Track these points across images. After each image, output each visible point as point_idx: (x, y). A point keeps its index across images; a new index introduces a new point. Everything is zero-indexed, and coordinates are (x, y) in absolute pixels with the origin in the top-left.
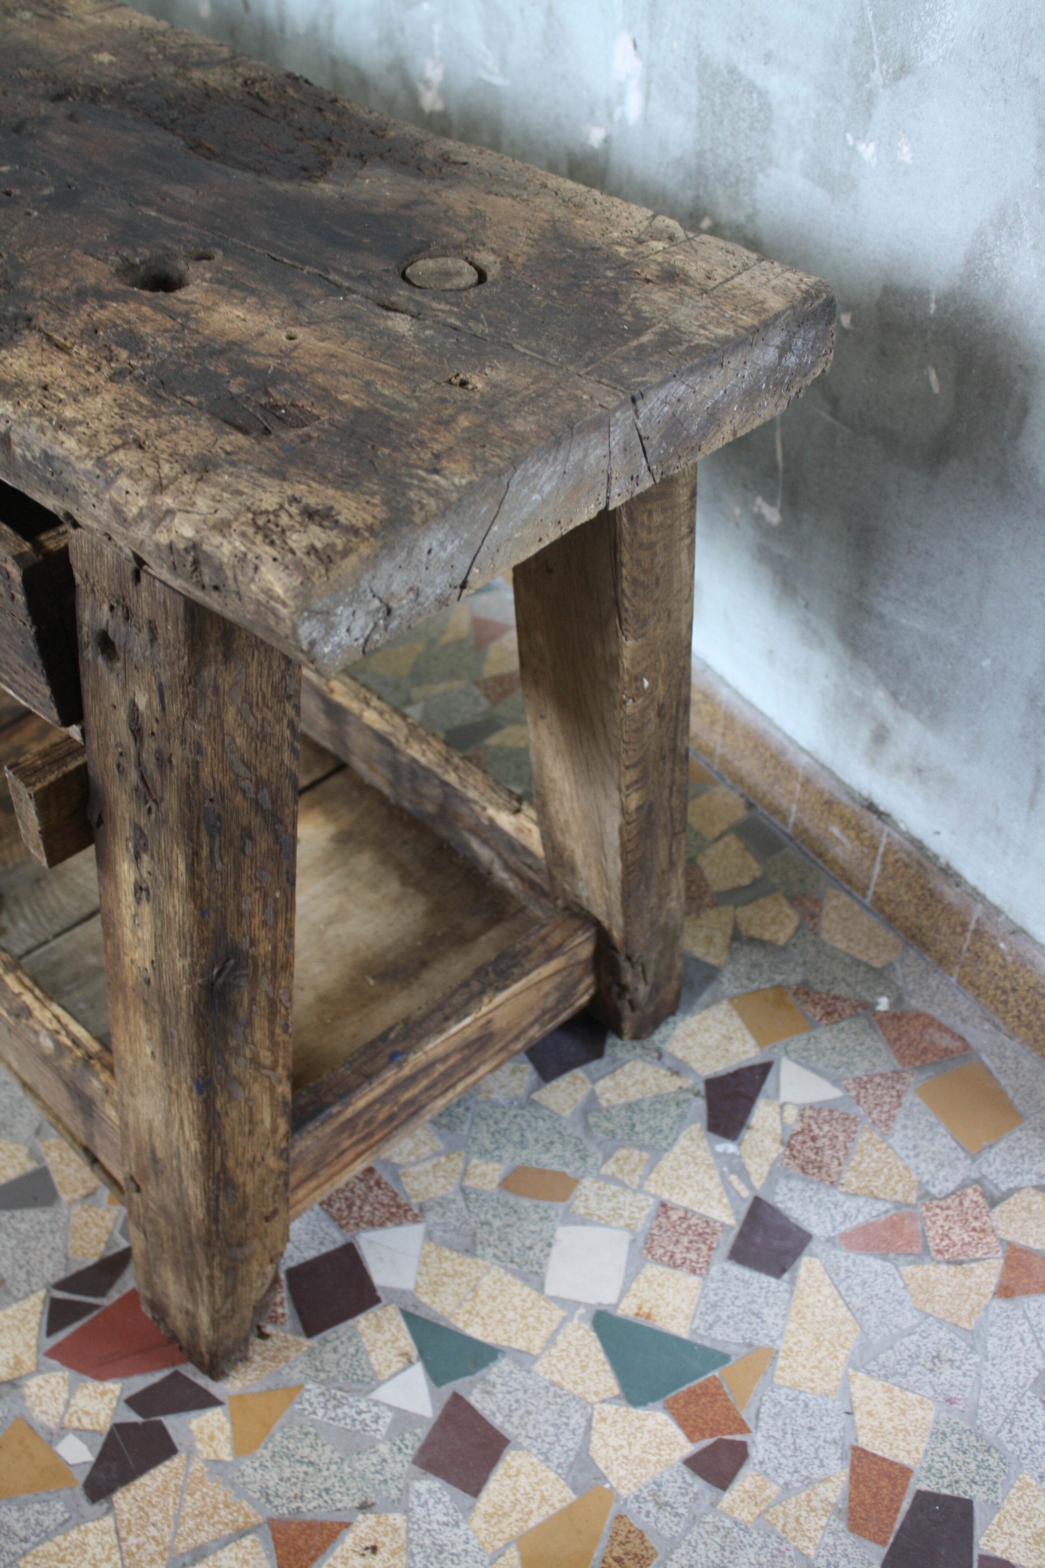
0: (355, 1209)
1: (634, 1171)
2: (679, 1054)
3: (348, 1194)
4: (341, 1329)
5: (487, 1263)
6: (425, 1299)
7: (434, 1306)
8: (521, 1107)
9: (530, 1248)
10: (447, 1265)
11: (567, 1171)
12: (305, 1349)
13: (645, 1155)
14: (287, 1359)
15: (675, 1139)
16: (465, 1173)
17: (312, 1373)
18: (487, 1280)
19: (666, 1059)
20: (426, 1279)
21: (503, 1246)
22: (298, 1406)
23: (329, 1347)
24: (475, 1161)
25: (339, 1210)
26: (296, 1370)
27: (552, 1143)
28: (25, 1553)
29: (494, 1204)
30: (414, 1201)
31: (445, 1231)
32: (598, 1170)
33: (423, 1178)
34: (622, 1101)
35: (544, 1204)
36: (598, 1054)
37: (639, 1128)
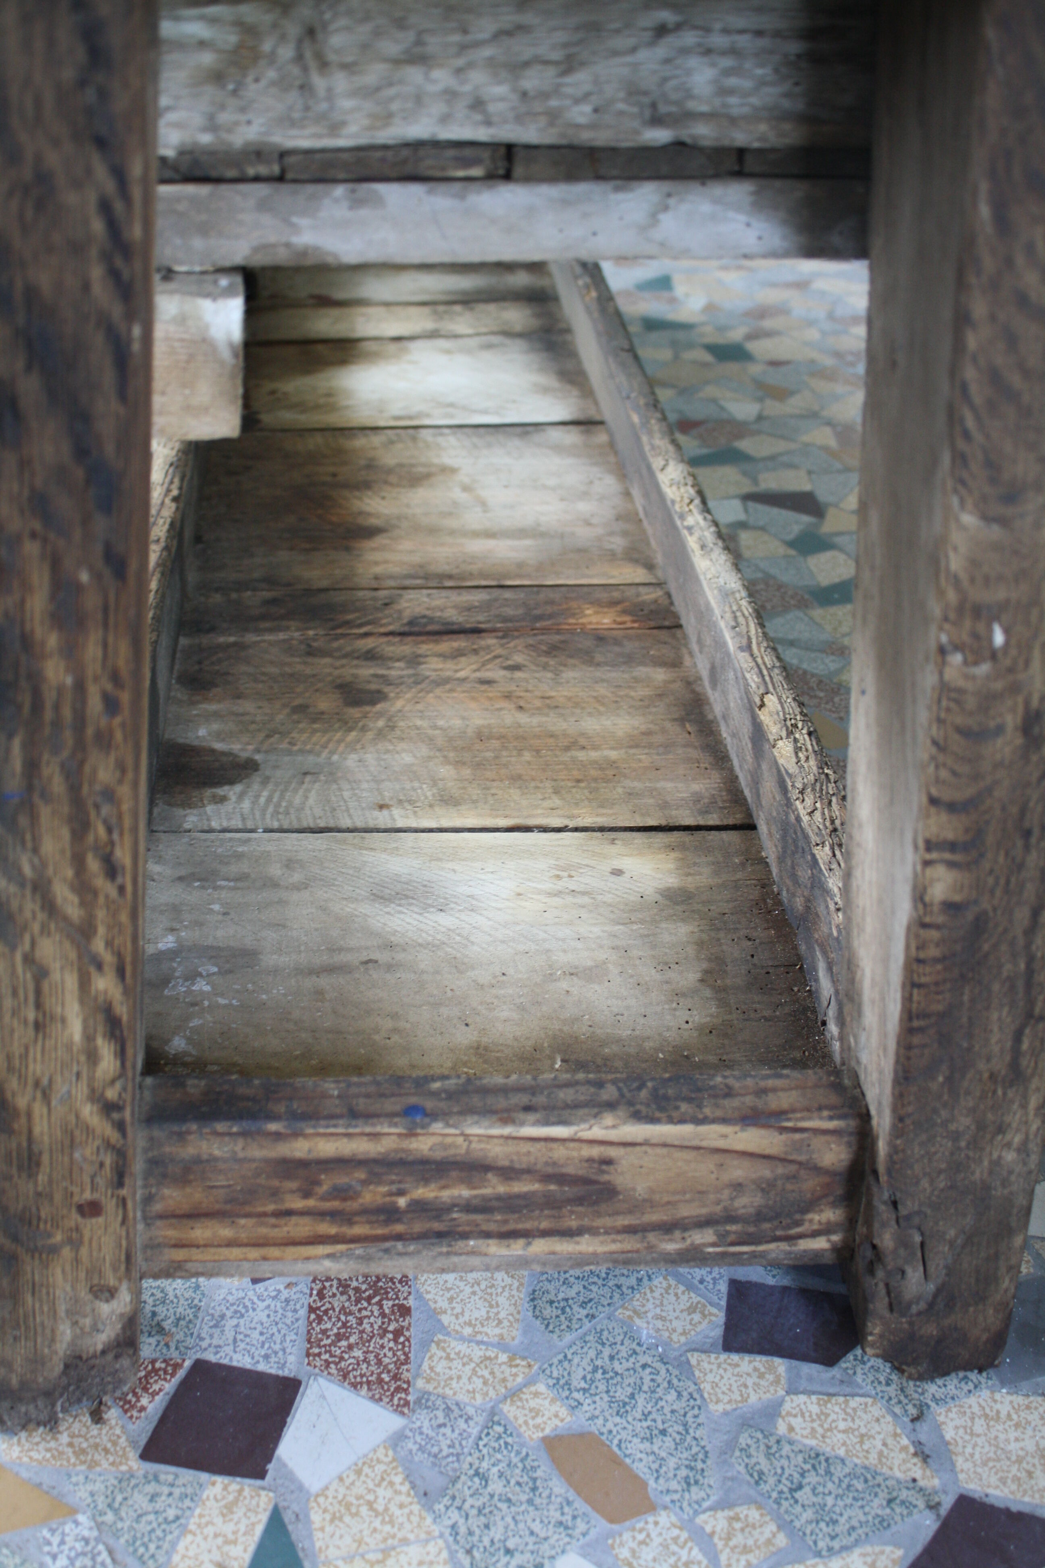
0: (344, 1343)
1: (746, 1550)
2: (949, 1434)
3: (352, 1321)
4: (187, 1475)
5: (436, 1530)
6: (316, 1517)
7: (318, 1535)
8: (662, 1360)
9: (508, 1551)
10: (383, 1493)
11: (652, 1483)
12: (124, 1468)
13: (781, 1540)
14: (93, 1465)
15: (845, 1548)
16: (513, 1395)
17: (101, 1505)
18: (414, 1552)
19: (923, 1428)
20: (342, 1490)
21: (475, 1523)
22: (46, 1533)
23: (151, 1488)
24: (541, 1387)
25: (324, 1332)
26: (90, 1487)
27: (663, 1432)
29: (515, 1460)
30: (420, 1383)
31: (421, 1449)
32: (696, 1514)
33: (457, 1364)
34: (813, 1442)
35: (580, 1505)
36: (830, 1360)
37: (804, 1495)
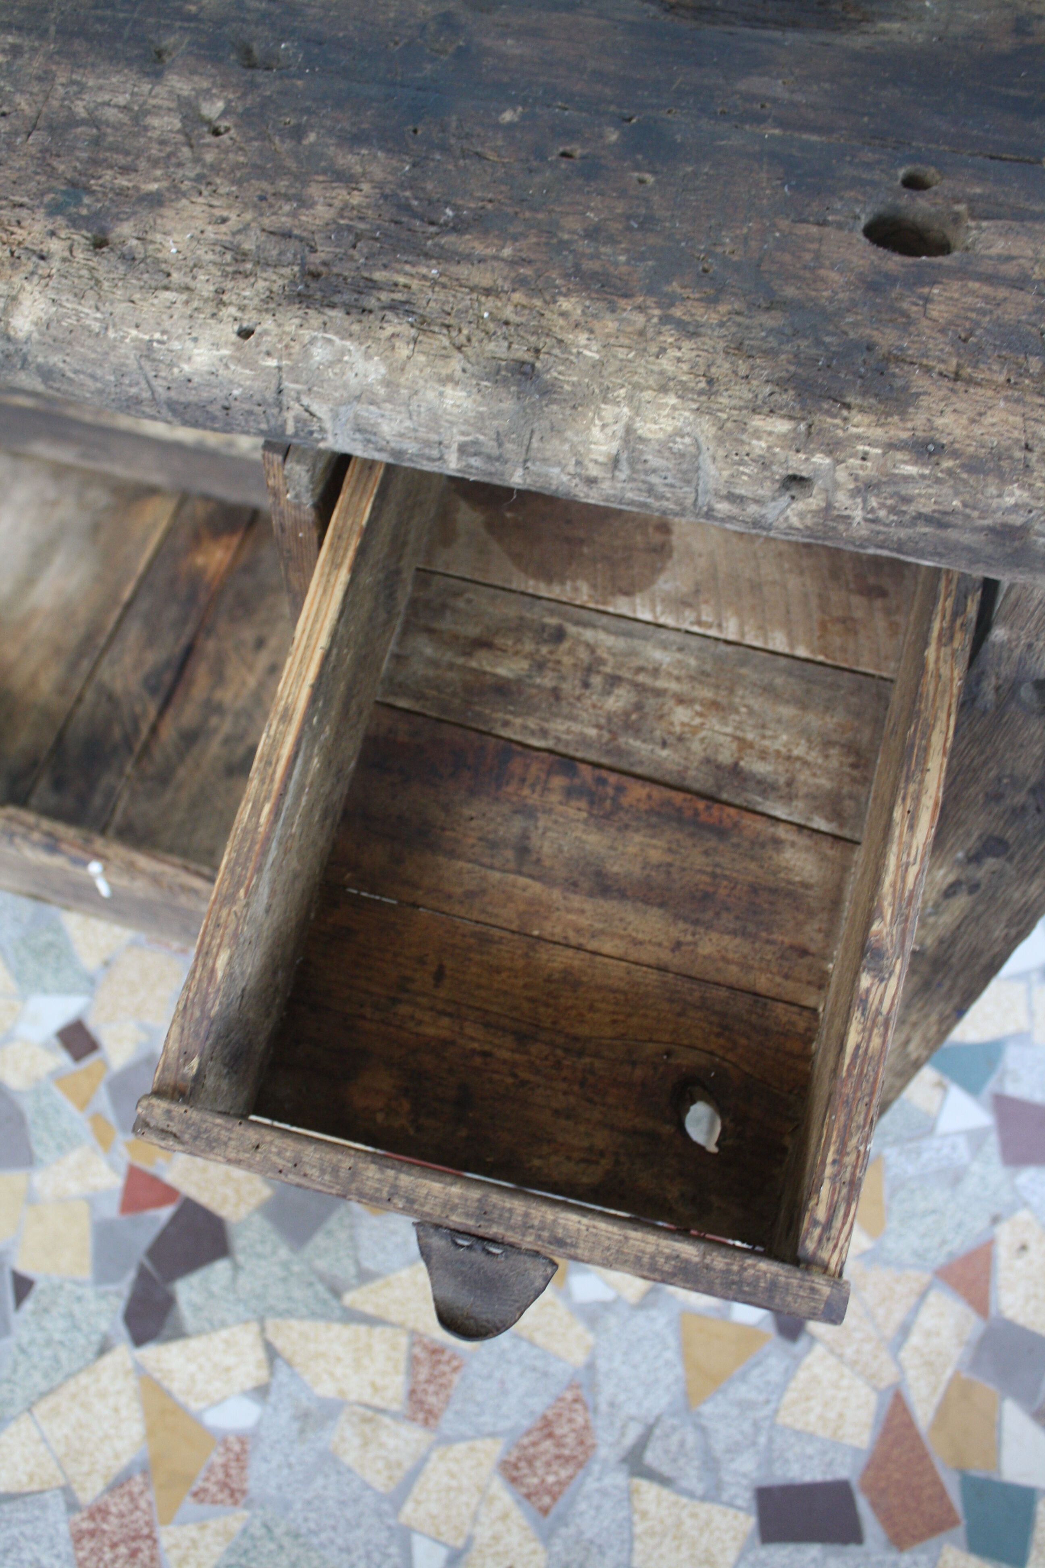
22: (890, 1173)
28: (776, 1411)
